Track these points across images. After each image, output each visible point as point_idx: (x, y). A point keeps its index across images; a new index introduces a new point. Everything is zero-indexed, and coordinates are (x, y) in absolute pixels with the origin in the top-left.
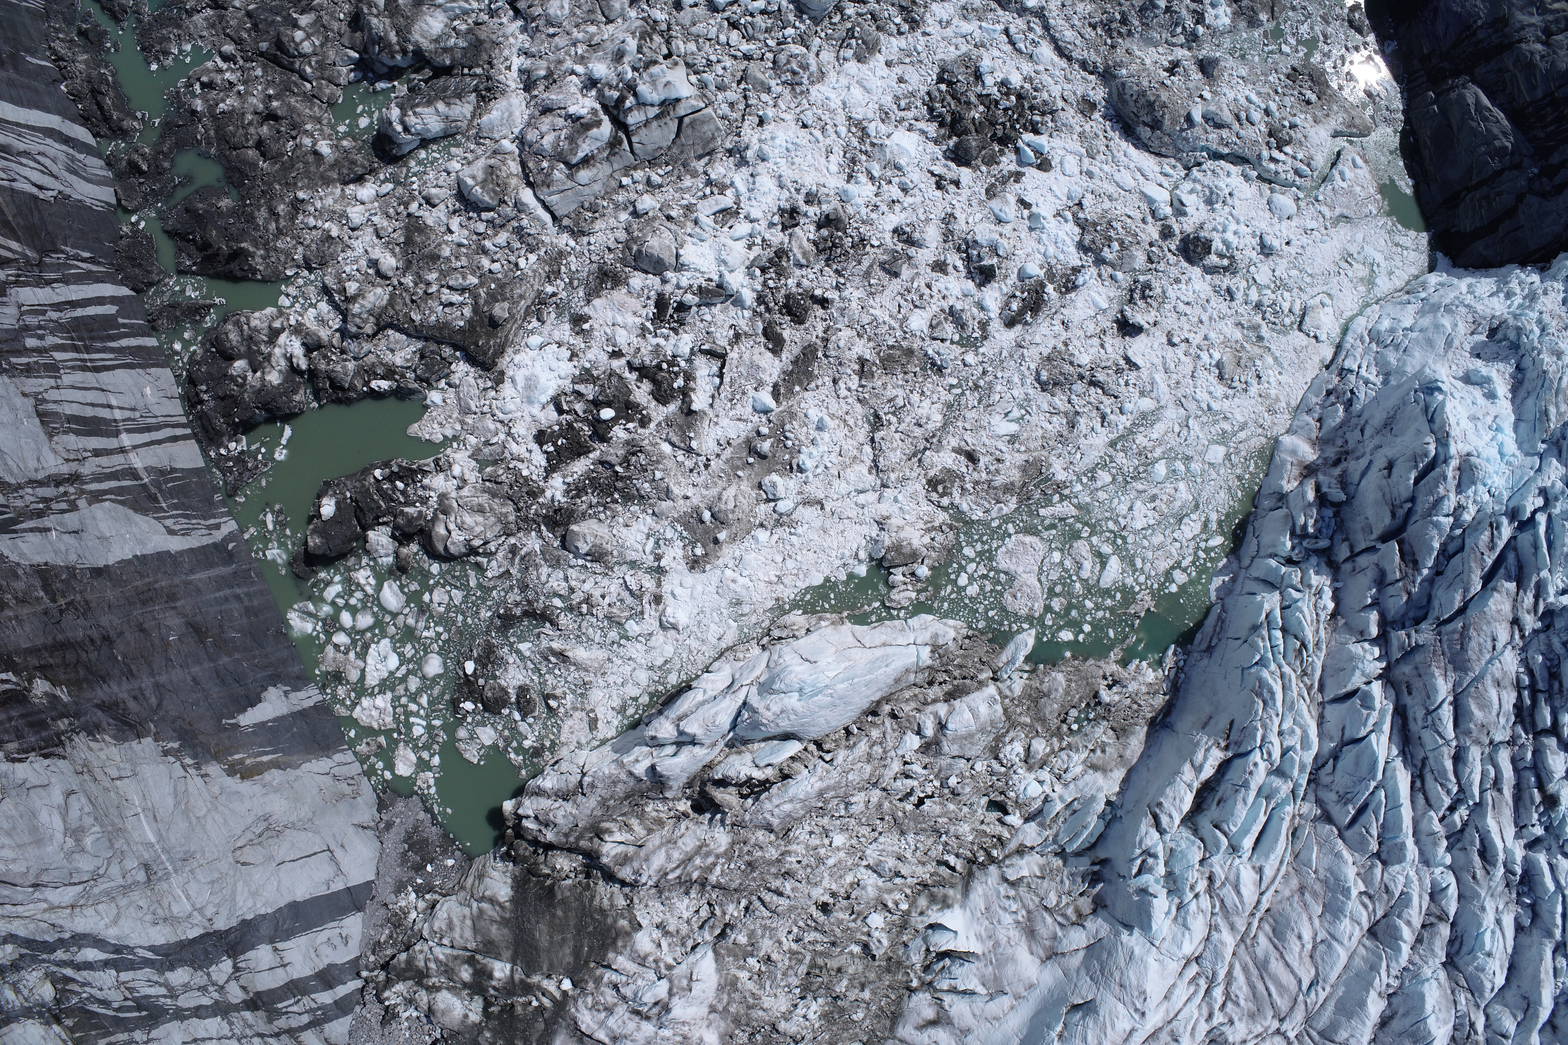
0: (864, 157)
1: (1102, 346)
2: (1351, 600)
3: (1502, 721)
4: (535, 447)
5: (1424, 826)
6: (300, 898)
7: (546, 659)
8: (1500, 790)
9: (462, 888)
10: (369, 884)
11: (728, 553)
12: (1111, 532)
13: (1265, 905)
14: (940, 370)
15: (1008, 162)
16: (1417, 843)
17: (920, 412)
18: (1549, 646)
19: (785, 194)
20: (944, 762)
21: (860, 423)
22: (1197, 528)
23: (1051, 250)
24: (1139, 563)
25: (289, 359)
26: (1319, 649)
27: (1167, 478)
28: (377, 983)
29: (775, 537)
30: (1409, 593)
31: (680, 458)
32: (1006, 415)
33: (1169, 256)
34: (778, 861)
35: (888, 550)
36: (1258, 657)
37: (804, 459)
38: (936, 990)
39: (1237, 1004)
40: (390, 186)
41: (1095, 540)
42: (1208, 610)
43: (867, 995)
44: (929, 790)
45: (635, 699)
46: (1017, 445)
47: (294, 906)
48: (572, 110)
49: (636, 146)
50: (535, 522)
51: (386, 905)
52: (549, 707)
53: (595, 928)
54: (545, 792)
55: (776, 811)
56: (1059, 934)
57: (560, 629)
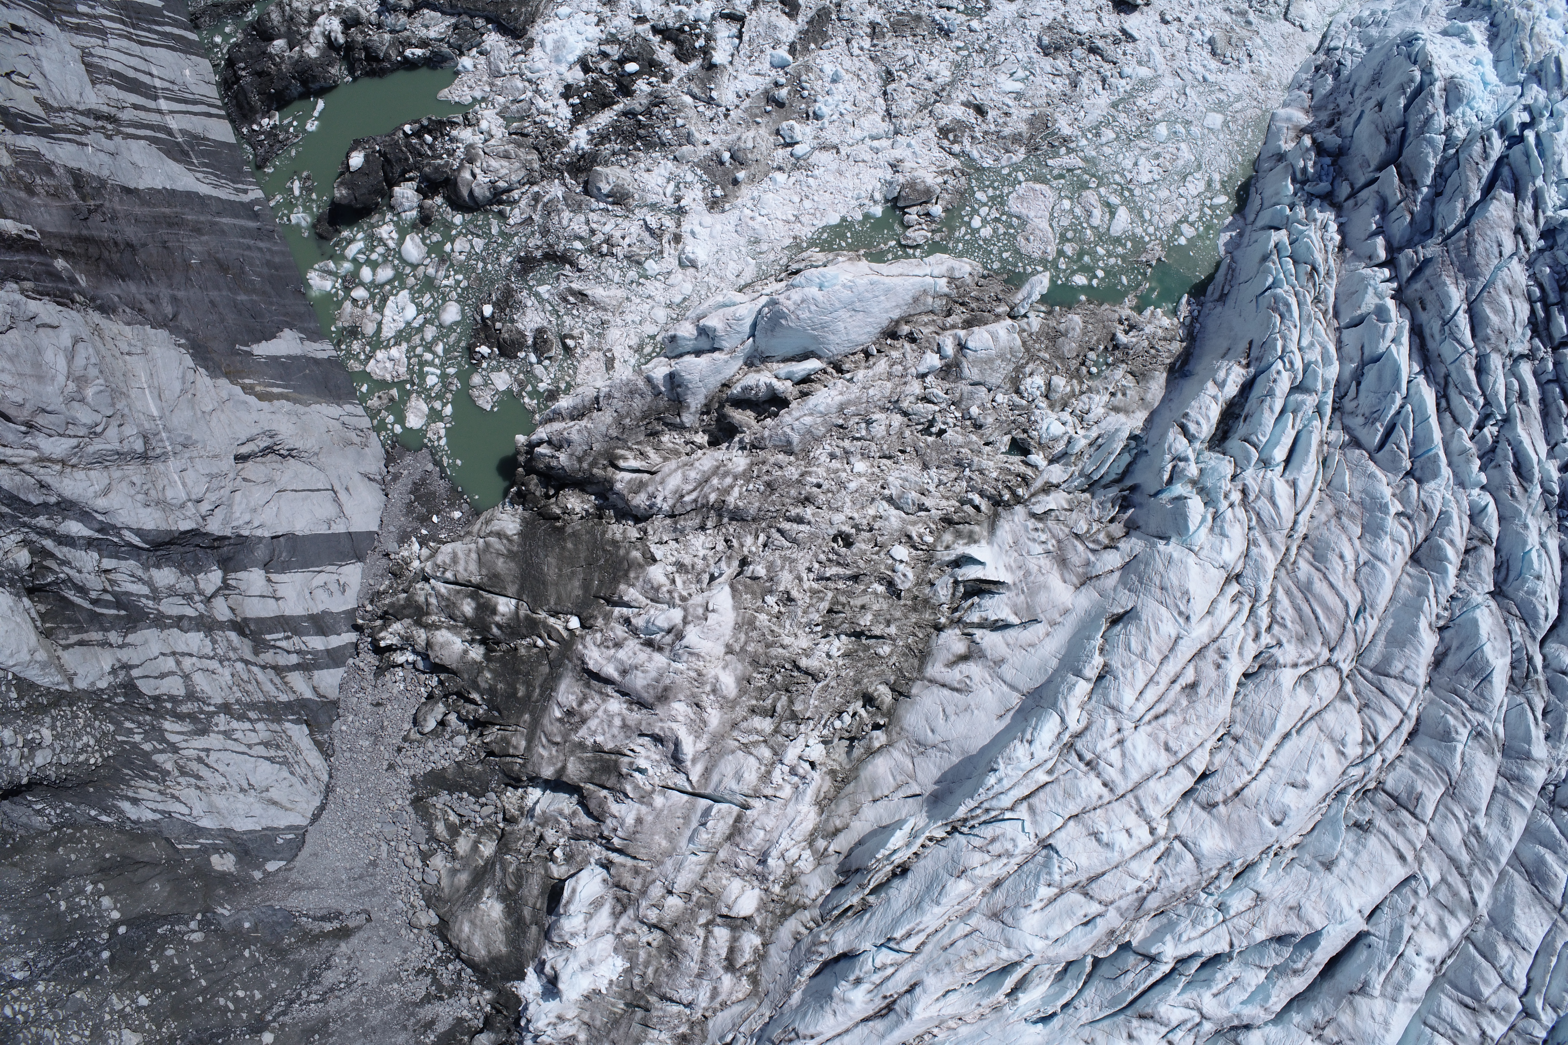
1: (1099, 19)
2: (1357, 231)
3: (1519, 330)
4: (562, 101)
5: (1454, 446)
6: (300, 532)
7: (565, 300)
8: (1526, 403)
9: (468, 534)
10: (370, 535)
11: (746, 193)
12: (1118, 184)
13: (1301, 530)
14: (947, 33)
16: (1450, 464)
17: (929, 69)
18: (1555, 259)
20: (964, 388)
21: (873, 78)
22: (1201, 186)
24: (1147, 215)
25: (328, 37)
26: (1331, 278)
27: (1168, 139)
29: (792, 179)
30: (1412, 213)
31: (701, 109)
32: (1012, 75)
34: (799, 481)
35: (903, 187)
36: (1270, 280)
37: (820, 106)
38: (966, 626)
39: (1284, 626)
41: (1102, 190)
42: (1218, 265)
43: (893, 630)
44: (951, 421)
45: (653, 337)
46: (1023, 102)
47: (291, 537)
50: (558, 170)
51: (387, 555)
52: (566, 348)
53: (606, 561)
54: (560, 414)
55: (796, 424)
56: (1092, 558)
57: (580, 270)
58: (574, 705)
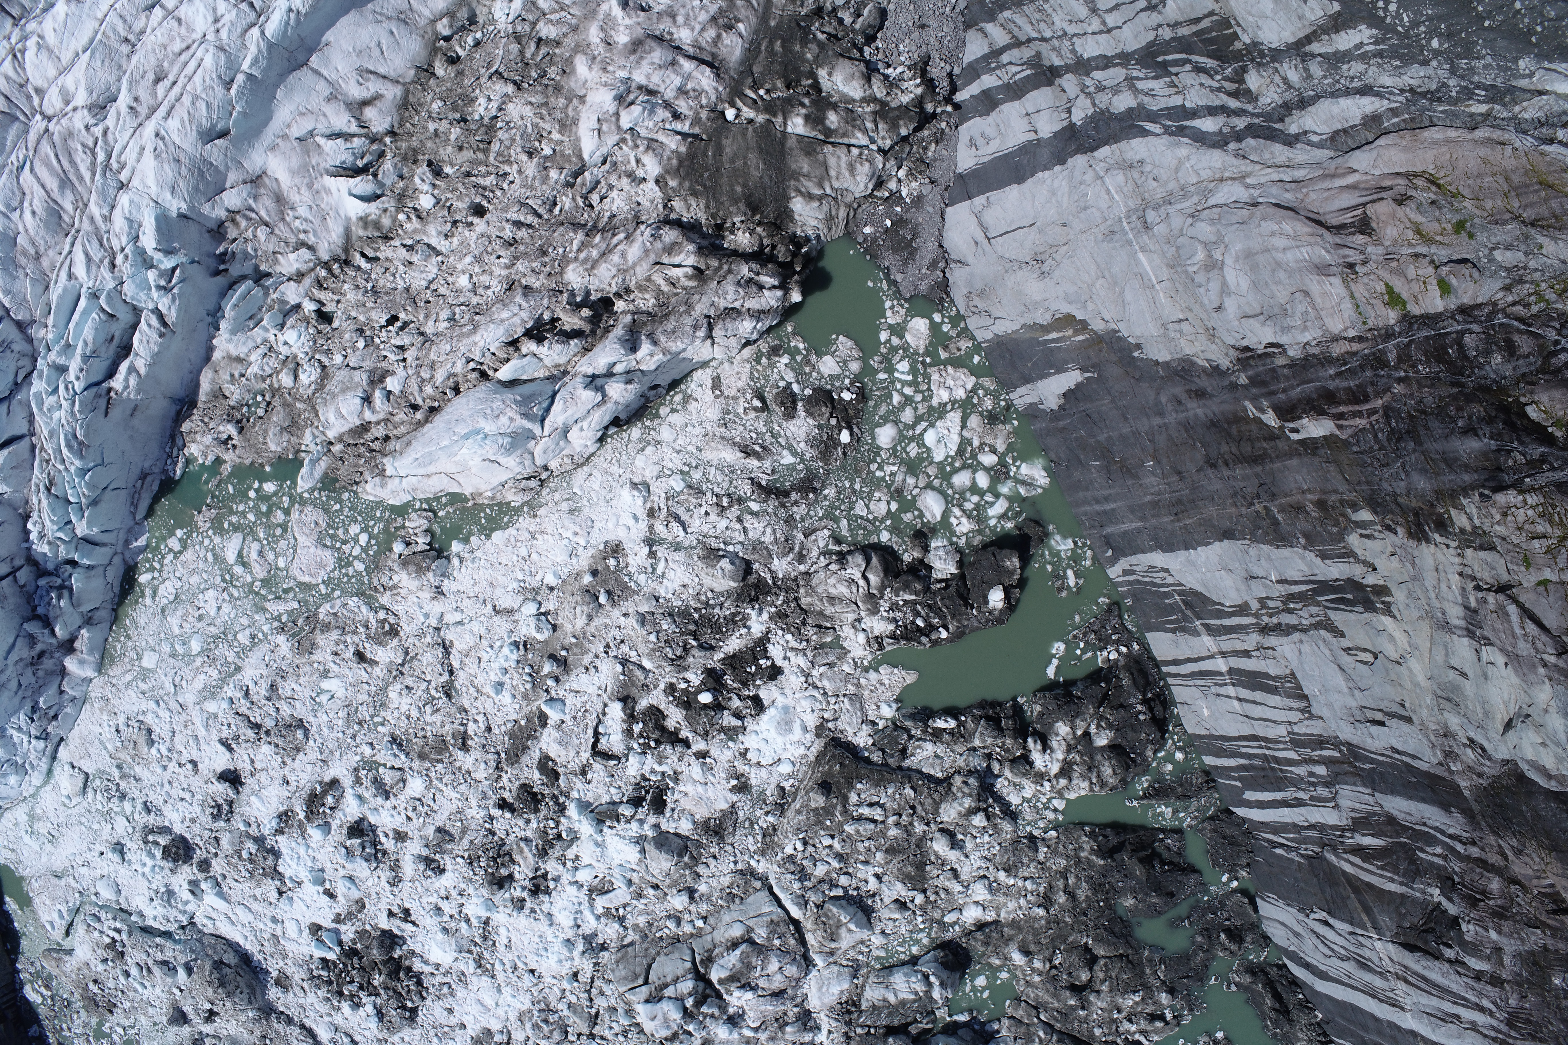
0: (477, 940)
1: (252, 761)
2: (12, 532)
4: (779, 662)
6: (1015, 186)
7: (765, 448)
9: (849, 206)
10: (951, 203)
11: (584, 561)
12: (235, 586)
13: (69, 240)
14: (394, 740)
15: (348, 933)
17: (409, 701)
19: (545, 907)
20: (368, 364)
21: (464, 689)
22: (161, 591)
23: (302, 851)
24: (210, 556)
25: (1046, 747)
26: (37, 486)
27: (190, 637)
28: (933, 100)
29: (539, 578)
31: (633, 654)
32: (332, 698)
33: (201, 844)
34: (516, 258)
35: (428, 568)
36: (87, 478)
37: (513, 656)
38: (366, 136)
39: (84, 145)
40: (949, 918)
41: (249, 579)
42: (148, 515)
43: (432, 126)
44: (384, 334)
45: (673, 411)
46: (321, 668)
47: (1020, 179)
48: (749, 995)
49: (688, 958)
50: (779, 588)
51: (932, 182)
52: (762, 399)
53: (702, 175)
54: (751, 316)
55: (516, 310)
56: (251, 202)
57: (752, 479)
58: (724, 35)
